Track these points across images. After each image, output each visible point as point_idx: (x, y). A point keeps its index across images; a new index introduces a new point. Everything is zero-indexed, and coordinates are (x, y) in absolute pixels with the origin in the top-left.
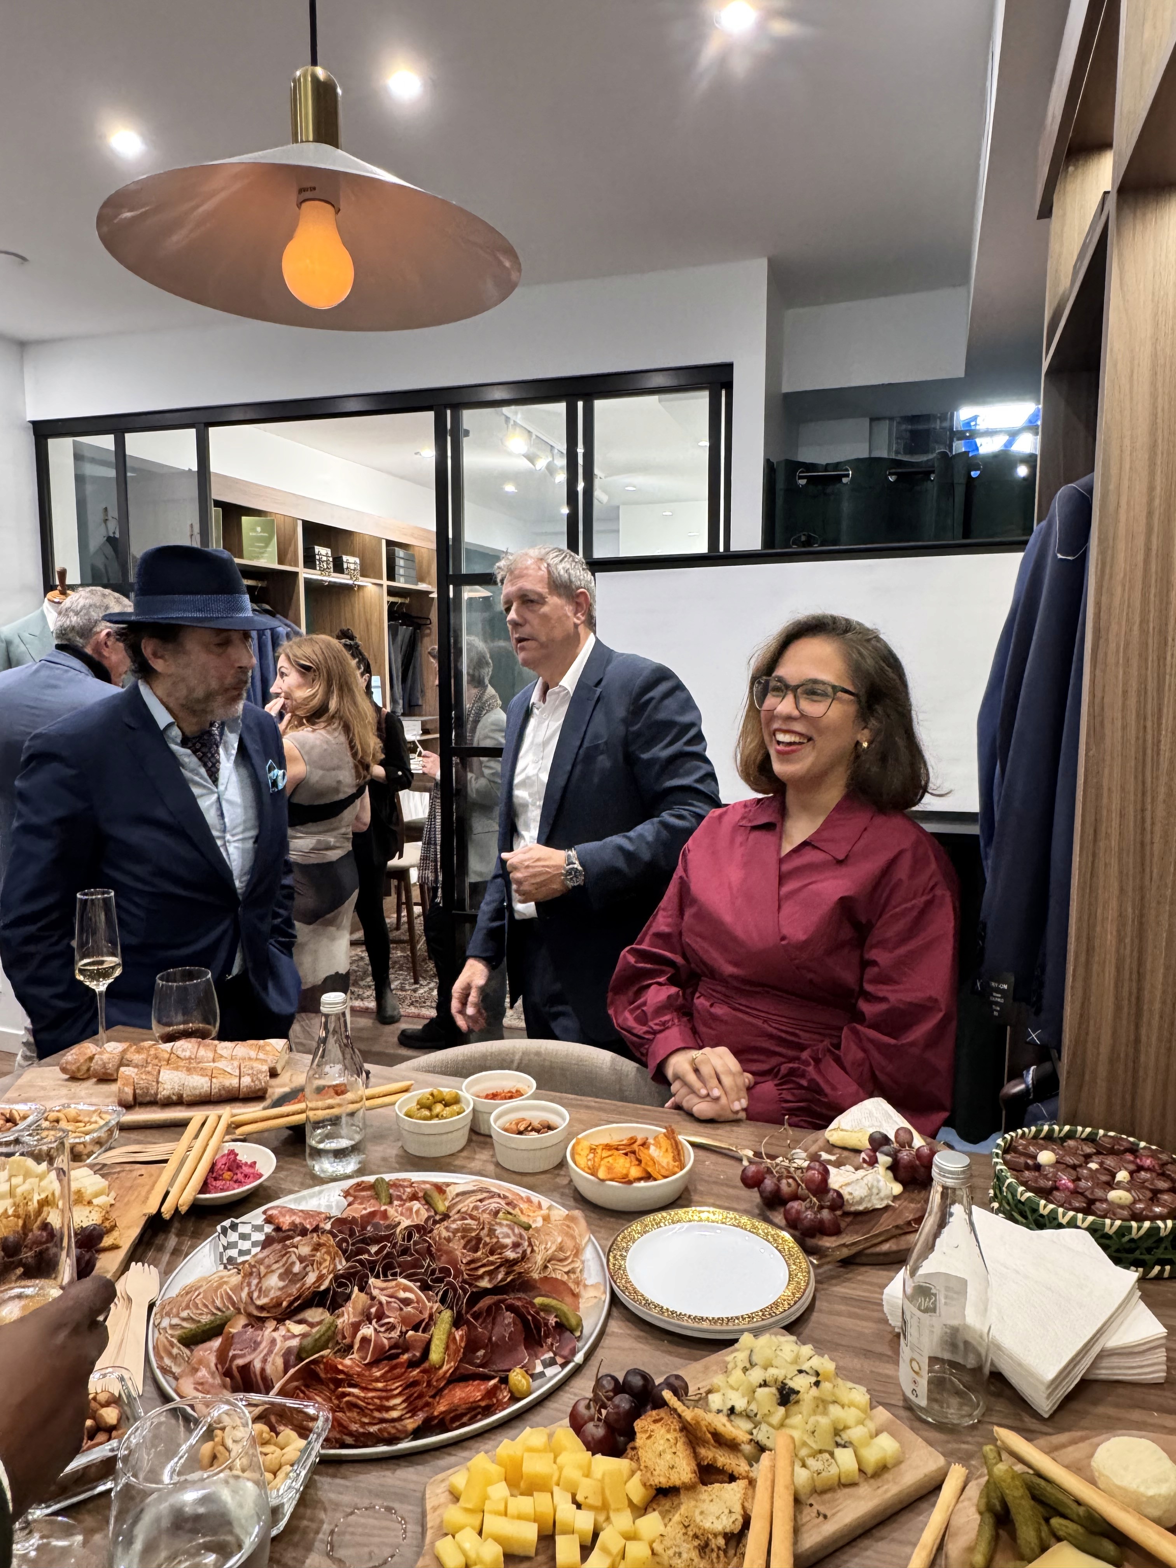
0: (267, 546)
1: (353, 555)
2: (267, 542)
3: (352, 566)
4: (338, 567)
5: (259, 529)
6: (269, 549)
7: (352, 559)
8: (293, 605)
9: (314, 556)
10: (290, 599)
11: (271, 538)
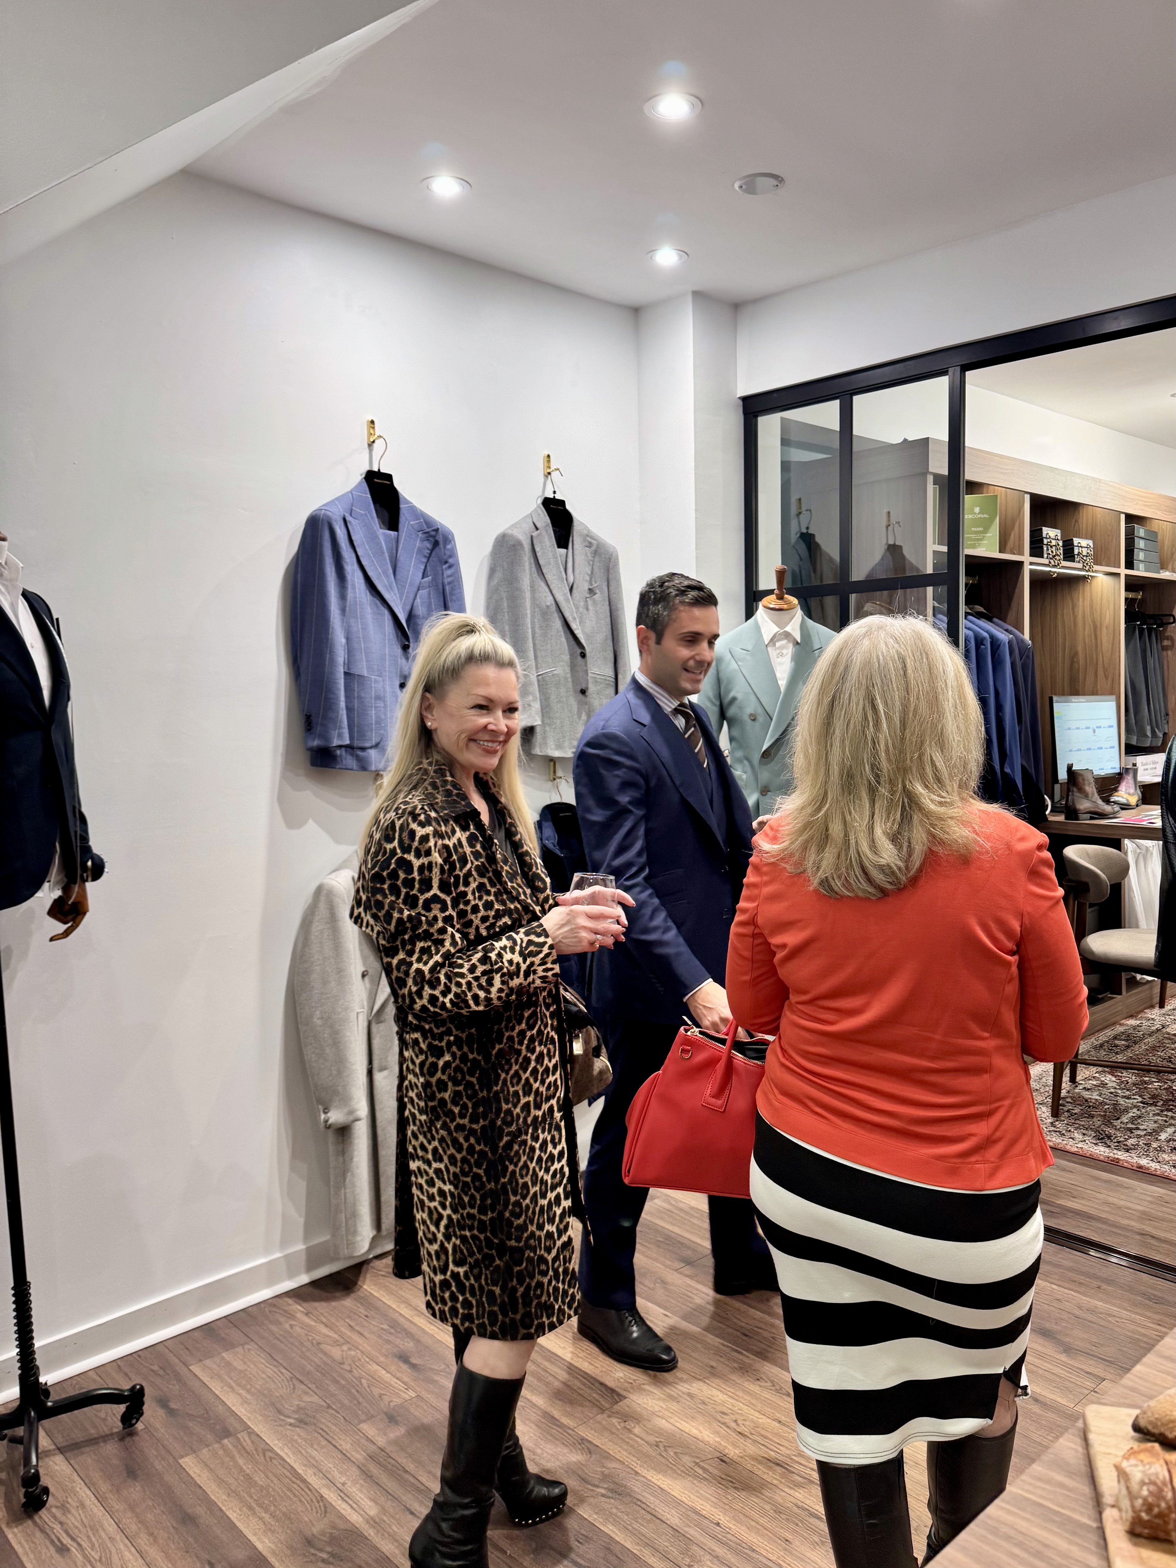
0: (986, 529)
1: (1085, 536)
2: (986, 526)
3: (1084, 552)
4: (1069, 553)
5: (977, 510)
6: (991, 532)
7: (1084, 543)
8: (1014, 604)
9: (1042, 540)
10: (1010, 599)
11: (991, 520)
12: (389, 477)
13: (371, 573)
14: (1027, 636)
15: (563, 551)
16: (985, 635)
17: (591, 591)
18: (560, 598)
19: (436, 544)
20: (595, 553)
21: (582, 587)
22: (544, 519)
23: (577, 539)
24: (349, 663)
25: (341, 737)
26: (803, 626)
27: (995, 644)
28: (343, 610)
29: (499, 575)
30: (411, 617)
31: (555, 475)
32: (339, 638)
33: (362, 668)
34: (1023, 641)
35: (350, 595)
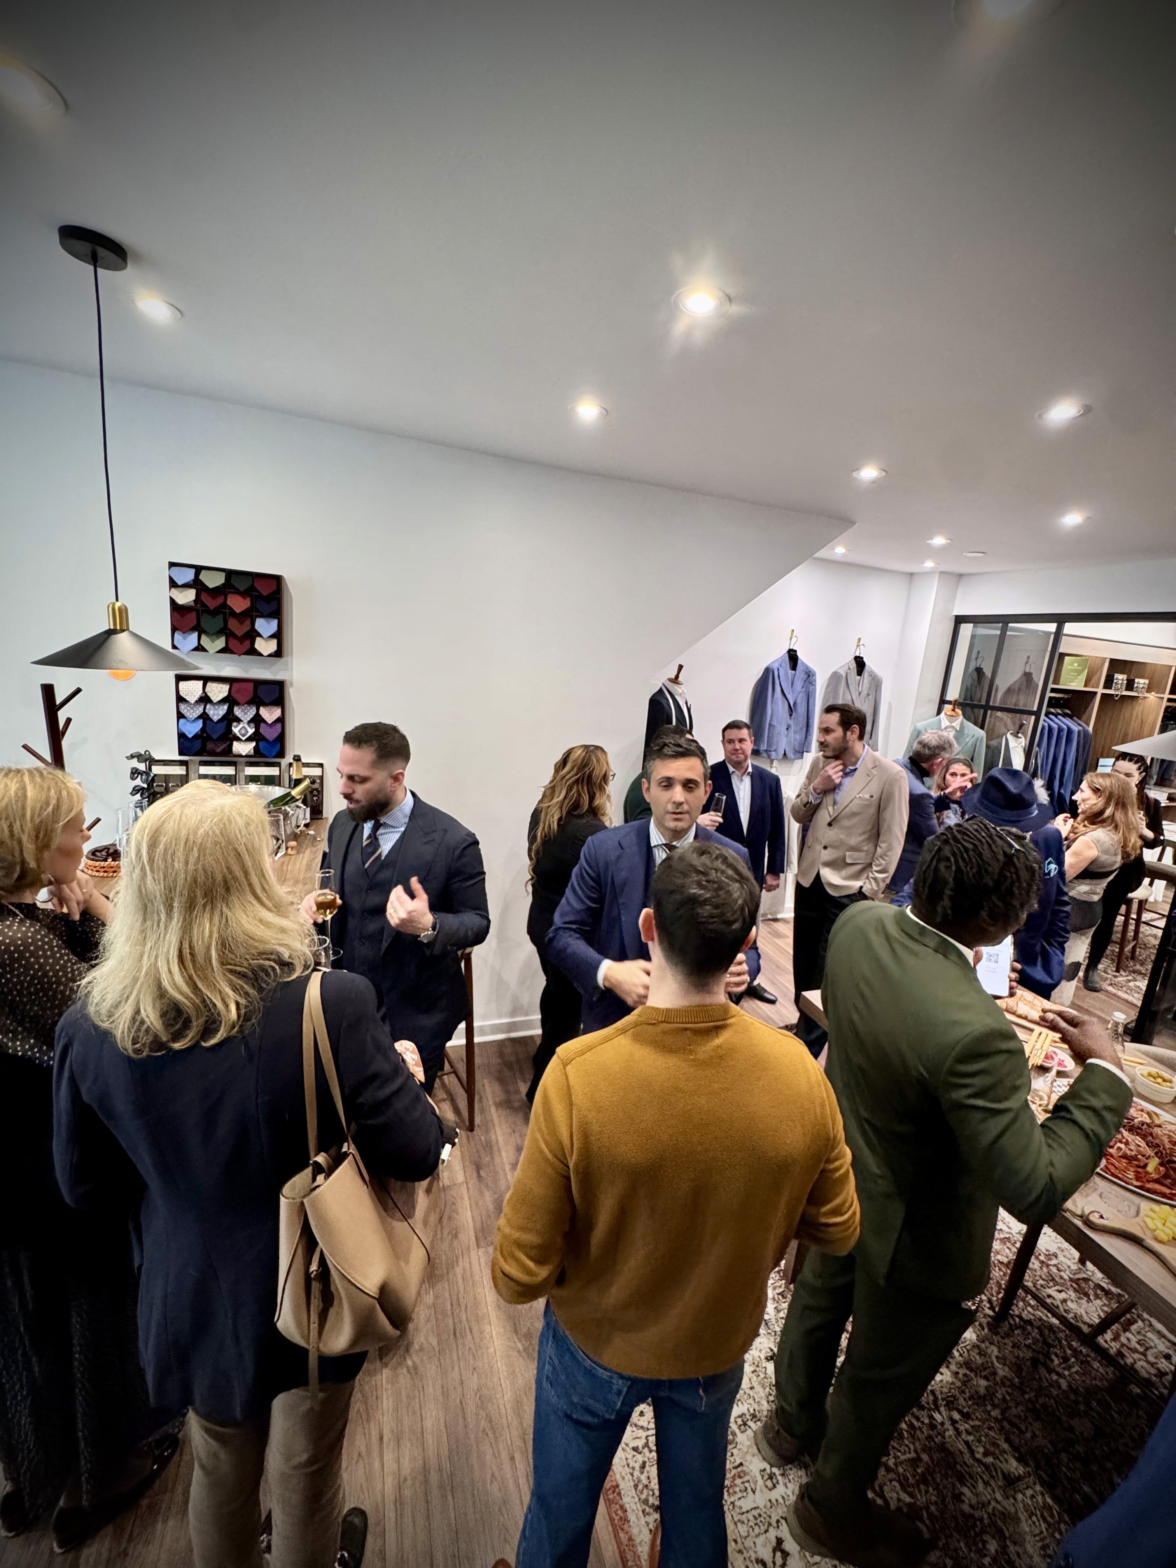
0: (1079, 675)
1: (1142, 677)
2: (1080, 673)
3: (1141, 686)
4: (1130, 685)
5: (1076, 665)
6: (1080, 677)
7: (1142, 681)
8: (1087, 711)
9: (1113, 681)
10: (1086, 708)
11: (1083, 671)
12: (796, 651)
13: (784, 688)
14: (1090, 729)
15: (859, 677)
16: (1065, 727)
17: (868, 695)
18: (854, 697)
19: (809, 676)
20: (873, 679)
21: (865, 693)
22: (854, 665)
23: (866, 673)
24: (771, 721)
25: (763, 747)
26: (962, 724)
27: (1070, 732)
28: (772, 701)
29: (831, 687)
30: (795, 703)
31: (862, 647)
32: (769, 711)
33: (775, 723)
34: (1087, 731)
35: (775, 696)
